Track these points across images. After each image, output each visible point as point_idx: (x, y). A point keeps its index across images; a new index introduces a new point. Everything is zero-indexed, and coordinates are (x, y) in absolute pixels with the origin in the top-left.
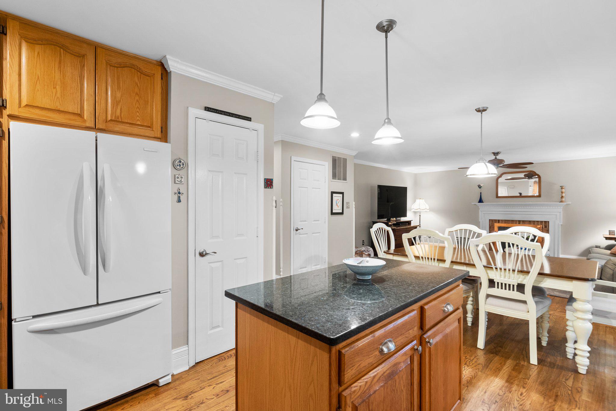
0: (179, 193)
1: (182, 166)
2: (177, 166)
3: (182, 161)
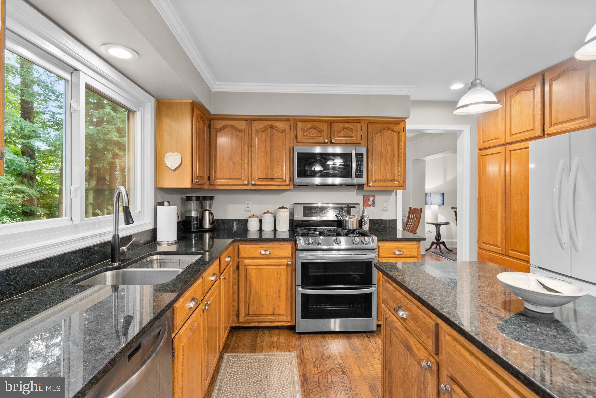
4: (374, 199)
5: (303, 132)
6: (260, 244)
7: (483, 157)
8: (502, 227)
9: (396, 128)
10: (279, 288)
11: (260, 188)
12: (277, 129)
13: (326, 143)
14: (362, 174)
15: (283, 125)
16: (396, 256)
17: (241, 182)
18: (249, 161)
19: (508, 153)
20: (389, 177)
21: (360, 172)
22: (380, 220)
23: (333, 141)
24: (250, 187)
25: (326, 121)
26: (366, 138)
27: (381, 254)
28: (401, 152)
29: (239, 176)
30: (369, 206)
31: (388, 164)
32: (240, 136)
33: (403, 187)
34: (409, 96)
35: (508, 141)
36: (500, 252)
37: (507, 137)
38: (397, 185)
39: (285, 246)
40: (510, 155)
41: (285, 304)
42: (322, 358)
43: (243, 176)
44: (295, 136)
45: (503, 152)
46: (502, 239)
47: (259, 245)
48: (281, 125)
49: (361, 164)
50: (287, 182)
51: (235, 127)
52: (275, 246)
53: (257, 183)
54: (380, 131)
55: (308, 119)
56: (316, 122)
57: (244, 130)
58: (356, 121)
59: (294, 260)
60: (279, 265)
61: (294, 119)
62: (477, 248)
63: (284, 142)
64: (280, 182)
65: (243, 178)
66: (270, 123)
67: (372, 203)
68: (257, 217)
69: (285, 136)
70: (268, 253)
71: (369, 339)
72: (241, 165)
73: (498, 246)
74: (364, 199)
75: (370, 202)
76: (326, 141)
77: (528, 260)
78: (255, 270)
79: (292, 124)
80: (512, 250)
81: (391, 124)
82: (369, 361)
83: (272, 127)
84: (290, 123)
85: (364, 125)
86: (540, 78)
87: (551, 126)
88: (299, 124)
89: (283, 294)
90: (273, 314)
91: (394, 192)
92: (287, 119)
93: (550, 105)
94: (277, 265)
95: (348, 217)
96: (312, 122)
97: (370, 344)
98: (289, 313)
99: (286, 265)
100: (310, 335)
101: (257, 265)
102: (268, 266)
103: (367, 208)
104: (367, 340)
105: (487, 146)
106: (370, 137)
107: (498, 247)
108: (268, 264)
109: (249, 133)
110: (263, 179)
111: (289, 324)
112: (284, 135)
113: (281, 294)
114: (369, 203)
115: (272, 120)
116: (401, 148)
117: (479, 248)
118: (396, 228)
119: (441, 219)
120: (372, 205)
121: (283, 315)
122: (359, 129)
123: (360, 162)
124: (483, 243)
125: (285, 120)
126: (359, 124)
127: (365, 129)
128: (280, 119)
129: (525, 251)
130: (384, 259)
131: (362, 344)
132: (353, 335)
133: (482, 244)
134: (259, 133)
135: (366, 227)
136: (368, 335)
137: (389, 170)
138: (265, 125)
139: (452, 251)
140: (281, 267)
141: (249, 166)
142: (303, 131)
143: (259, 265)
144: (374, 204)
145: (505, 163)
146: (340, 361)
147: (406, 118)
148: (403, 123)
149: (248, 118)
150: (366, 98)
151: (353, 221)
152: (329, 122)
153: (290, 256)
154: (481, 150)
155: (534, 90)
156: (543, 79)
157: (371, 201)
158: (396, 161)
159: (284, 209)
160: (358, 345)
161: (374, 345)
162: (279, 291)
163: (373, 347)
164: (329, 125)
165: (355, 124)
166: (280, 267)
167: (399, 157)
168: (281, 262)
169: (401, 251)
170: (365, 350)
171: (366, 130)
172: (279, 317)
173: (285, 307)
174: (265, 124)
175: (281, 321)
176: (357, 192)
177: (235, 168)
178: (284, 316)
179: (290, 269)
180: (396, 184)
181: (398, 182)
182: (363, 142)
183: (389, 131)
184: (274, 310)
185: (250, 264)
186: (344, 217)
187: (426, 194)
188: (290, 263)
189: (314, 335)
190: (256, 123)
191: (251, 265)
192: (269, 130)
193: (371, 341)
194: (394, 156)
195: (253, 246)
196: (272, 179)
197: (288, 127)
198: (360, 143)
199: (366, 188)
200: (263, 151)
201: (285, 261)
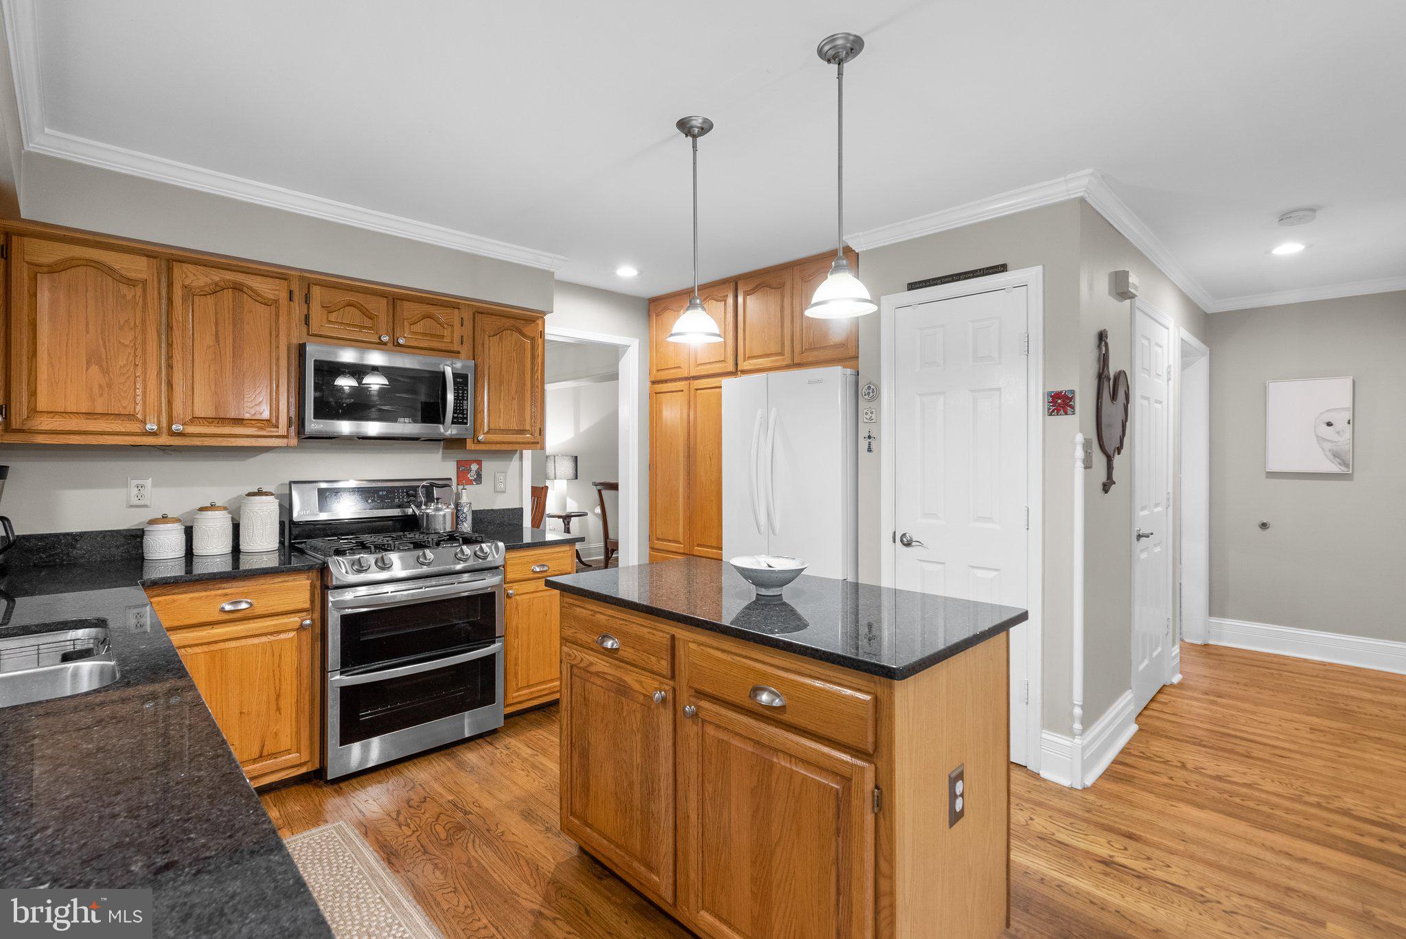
0: (869, 437)
1: (871, 394)
2: (865, 395)
3: (872, 387)
4: (480, 468)
5: (325, 312)
6: (217, 586)
7: (658, 395)
8: (684, 511)
9: (528, 330)
10: (277, 688)
11: (197, 442)
12: (253, 294)
13: (385, 344)
14: (465, 416)
15: (269, 287)
16: (536, 575)
17: (134, 427)
18: (160, 368)
19: (692, 392)
20: (515, 425)
21: (460, 413)
22: (492, 510)
23: (401, 341)
24: (164, 440)
25: (383, 295)
26: (472, 343)
27: (510, 576)
28: (536, 377)
29: (125, 408)
30: (470, 482)
31: (513, 399)
32: (129, 297)
33: (539, 445)
34: (553, 273)
35: (693, 374)
36: (682, 551)
37: (692, 367)
38: (529, 440)
39: (291, 583)
40: (695, 396)
41: (294, 722)
42: (410, 807)
43: (139, 408)
44: (303, 317)
45: (686, 389)
46: (684, 532)
47: (214, 589)
48: (265, 286)
49: (463, 396)
50: (282, 430)
51: (114, 271)
52: (264, 587)
53: (191, 429)
54: (498, 332)
55: (337, 283)
56: (358, 292)
57: (144, 282)
58: (450, 303)
59: (317, 615)
60: (275, 633)
61: (302, 278)
62: (648, 550)
63: (273, 330)
64: (261, 428)
65: (139, 416)
66: (230, 276)
67: (475, 477)
68: (177, 520)
69: (277, 315)
70: (244, 606)
71: (491, 744)
72: (132, 379)
73: (678, 542)
74: (458, 468)
75: (472, 476)
76: (385, 338)
77: (720, 558)
78: (203, 655)
79: (295, 286)
80: (698, 545)
81: (519, 321)
82: (507, 778)
83: (237, 288)
84: (289, 286)
85: (467, 315)
86: (732, 285)
87: (744, 360)
88: (316, 291)
89: (288, 703)
90: (261, 756)
91: (517, 455)
92: (285, 274)
93: (744, 330)
94: (271, 634)
95: (432, 507)
96: (348, 290)
97: (497, 752)
98: (305, 742)
99: (297, 630)
100: (363, 778)
101: (209, 643)
102: (243, 640)
103: (466, 487)
104: (489, 748)
105: (664, 378)
106: (479, 341)
107: (680, 543)
108: (243, 634)
109: (159, 294)
110: (210, 420)
111: (303, 770)
112: (274, 312)
113: (282, 703)
114: (469, 476)
115: (234, 268)
116: (537, 370)
117: (652, 548)
118: (522, 526)
119: (572, 507)
120: (475, 480)
121: (288, 752)
122: (457, 323)
123: (460, 392)
124: (658, 539)
125: (277, 275)
126: (456, 311)
127: (468, 324)
128: (261, 270)
129: (714, 544)
130: (514, 584)
131: (483, 757)
132: (458, 748)
133: (655, 541)
134: (197, 299)
135: (466, 527)
136: (488, 739)
137: (514, 412)
138: (217, 279)
139: (590, 566)
140: (282, 636)
141: (161, 384)
142: (328, 309)
143: (216, 642)
144: (479, 479)
145: (689, 408)
146: (451, 798)
147: (545, 313)
148: (540, 322)
149: (159, 252)
150: (473, 261)
151: (444, 516)
152: (391, 298)
153: (307, 605)
154: (653, 383)
155: (725, 301)
156: (736, 290)
157: (473, 473)
158: (528, 394)
159: (264, 497)
160: (475, 761)
161: (505, 752)
162: (278, 697)
163: (504, 757)
164: (391, 302)
165: (449, 310)
166: (278, 637)
167: (532, 385)
168: (284, 624)
169: (543, 566)
170: (492, 764)
171: (472, 326)
172: (277, 760)
173: (294, 730)
174: (217, 276)
175: (283, 766)
176: (443, 453)
177: (110, 386)
178: (290, 754)
179: (306, 637)
180: (527, 437)
181: (531, 434)
182: (465, 350)
183: (516, 335)
184: (263, 747)
185: (186, 643)
186: (423, 507)
187: (547, 457)
188: (308, 622)
189: (373, 775)
190: (185, 270)
191: (190, 646)
192: (228, 294)
193: (497, 746)
194: (524, 384)
195: (196, 595)
196: (239, 421)
197: (284, 295)
198: (459, 353)
199: (470, 445)
200: (209, 347)
201: (295, 620)
